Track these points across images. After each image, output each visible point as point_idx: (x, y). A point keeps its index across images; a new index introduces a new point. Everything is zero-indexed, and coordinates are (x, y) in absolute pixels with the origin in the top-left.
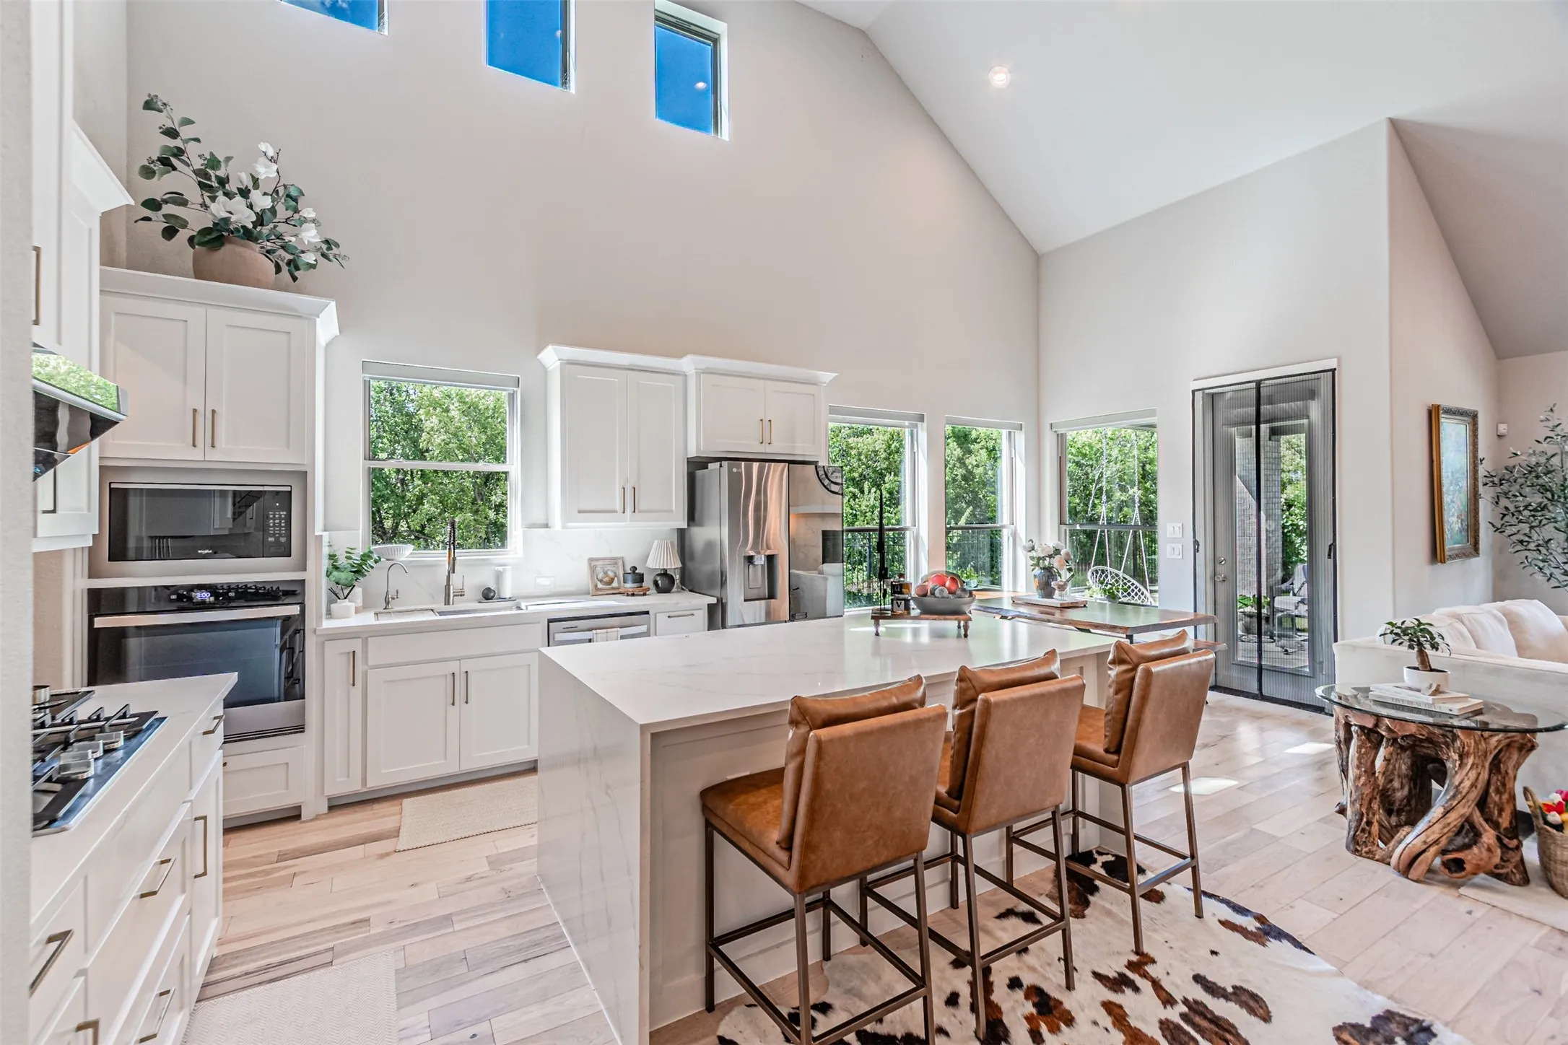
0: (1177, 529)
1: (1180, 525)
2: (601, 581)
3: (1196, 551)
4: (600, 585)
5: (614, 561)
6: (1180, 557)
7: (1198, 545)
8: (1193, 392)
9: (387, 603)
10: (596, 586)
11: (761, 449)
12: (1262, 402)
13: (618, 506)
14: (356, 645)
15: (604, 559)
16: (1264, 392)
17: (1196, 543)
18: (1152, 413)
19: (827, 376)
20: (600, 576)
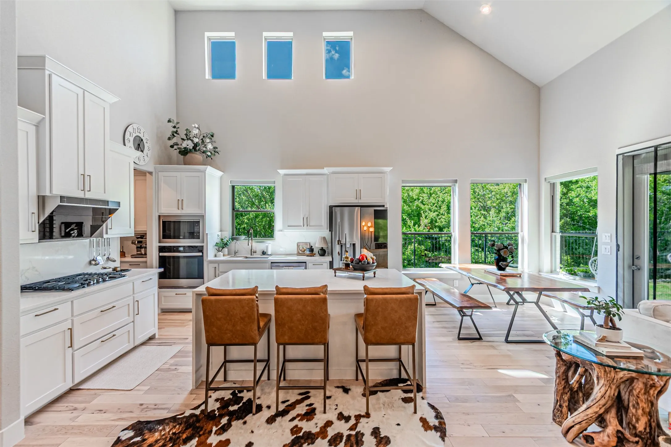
0: (607, 237)
1: (610, 235)
2: (301, 250)
3: (618, 250)
4: (300, 252)
5: (306, 243)
6: (609, 253)
7: (619, 247)
8: (617, 156)
9: (235, 254)
10: (299, 252)
11: (356, 201)
12: (658, 159)
13: (302, 224)
14: (216, 265)
15: (303, 243)
16: (659, 153)
17: (618, 246)
18: (595, 170)
19: (388, 169)
20: (301, 249)
